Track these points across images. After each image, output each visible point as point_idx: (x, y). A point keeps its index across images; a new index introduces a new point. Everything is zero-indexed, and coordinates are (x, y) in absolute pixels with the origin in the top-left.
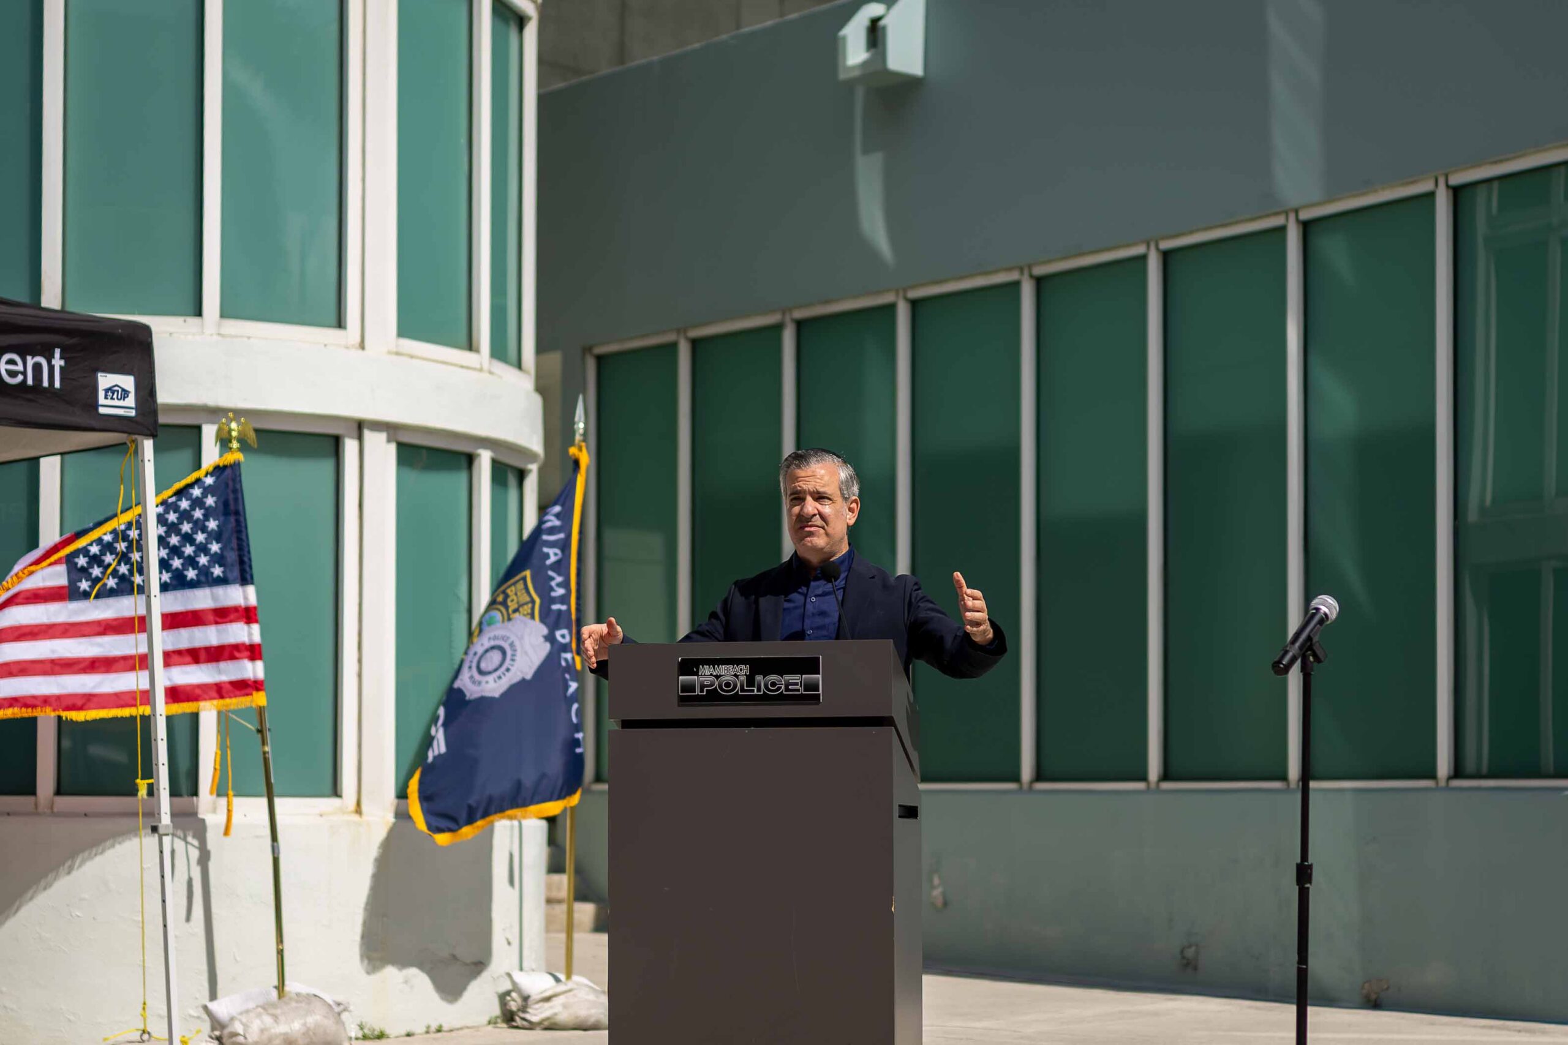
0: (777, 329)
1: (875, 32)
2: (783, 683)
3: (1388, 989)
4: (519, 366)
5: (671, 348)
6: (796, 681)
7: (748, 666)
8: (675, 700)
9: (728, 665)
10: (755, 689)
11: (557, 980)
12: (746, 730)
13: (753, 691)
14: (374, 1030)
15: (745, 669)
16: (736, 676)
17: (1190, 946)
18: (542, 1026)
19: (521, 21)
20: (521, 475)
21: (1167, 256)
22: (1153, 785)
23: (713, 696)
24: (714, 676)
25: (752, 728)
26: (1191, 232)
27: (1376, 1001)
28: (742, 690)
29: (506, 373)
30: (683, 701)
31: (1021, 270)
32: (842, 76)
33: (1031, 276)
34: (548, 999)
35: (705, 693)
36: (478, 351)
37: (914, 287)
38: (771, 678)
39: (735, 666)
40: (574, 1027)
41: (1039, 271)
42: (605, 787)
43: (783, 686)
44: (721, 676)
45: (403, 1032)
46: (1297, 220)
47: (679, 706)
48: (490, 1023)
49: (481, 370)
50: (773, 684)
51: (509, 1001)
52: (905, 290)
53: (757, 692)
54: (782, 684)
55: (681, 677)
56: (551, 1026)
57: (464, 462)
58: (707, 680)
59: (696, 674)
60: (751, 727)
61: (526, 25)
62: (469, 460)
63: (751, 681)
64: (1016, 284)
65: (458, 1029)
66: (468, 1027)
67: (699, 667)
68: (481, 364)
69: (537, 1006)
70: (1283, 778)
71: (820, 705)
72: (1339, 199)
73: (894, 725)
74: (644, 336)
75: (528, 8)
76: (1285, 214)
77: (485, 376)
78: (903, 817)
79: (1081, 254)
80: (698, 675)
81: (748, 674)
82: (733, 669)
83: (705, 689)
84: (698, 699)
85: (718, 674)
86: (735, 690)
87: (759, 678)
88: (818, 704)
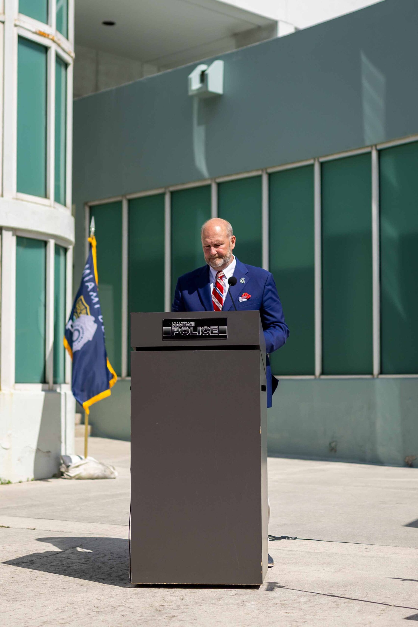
0: (162, 195)
1: (203, 77)
2: (210, 330)
3: (416, 459)
4: (65, 205)
5: (120, 203)
6: (215, 328)
7: (194, 322)
8: (161, 338)
9: (185, 322)
10: (197, 333)
11: (81, 458)
12: (194, 352)
13: (196, 334)
14: (6, 480)
15: (193, 324)
16: (189, 327)
17: (333, 442)
18: (75, 478)
19: (66, 65)
20: (66, 250)
21: (322, 165)
22: (318, 377)
23: (178, 336)
24: (179, 327)
25: (196, 350)
26: (332, 154)
27: (411, 464)
28: (192, 333)
29: (60, 208)
30: (165, 338)
31: (263, 170)
32: (190, 93)
33: (267, 173)
34: (77, 467)
35: (175, 335)
36: (49, 198)
37: (218, 177)
38: (204, 328)
39: (188, 322)
40: (89, 478)
41: (270, 170)
42: (129, 378)
43: (210, 332)
44: (182, 327)
45: (18, 481)
46: (377, 149)
47: (163, 340)
49: (50, 206)
50: (206, 331)
51: (62, 467)
52: (215, 179)
53: (198, 334)
54: (210, 331)
55: (163, 328)
56: (79, 478)
57: (43, 244)
58: (176, 329)
59: (171, 326)
61: (68, 66)
62: (45, 243)
63: (195, 329)
64: (260, 177)
67: (172, 323)
68: (50, 204)
69: (73, 469)
70: (371, 373)
71: (227, 340)
72: (394, 140)
73: (260, 349)
74: (109, 198)
75: (69, 60)
76: (371, 146)
77: (52, 209)
78: (262, 390)
79: (287, 164)
80: (171, 327)
81: (194, 326)
82: (187, 324)
83: (175, 333)
84: (172, 337)
85: (181, 326)
86: (188, 333)
87: (199, 328)
88: (226, 339)
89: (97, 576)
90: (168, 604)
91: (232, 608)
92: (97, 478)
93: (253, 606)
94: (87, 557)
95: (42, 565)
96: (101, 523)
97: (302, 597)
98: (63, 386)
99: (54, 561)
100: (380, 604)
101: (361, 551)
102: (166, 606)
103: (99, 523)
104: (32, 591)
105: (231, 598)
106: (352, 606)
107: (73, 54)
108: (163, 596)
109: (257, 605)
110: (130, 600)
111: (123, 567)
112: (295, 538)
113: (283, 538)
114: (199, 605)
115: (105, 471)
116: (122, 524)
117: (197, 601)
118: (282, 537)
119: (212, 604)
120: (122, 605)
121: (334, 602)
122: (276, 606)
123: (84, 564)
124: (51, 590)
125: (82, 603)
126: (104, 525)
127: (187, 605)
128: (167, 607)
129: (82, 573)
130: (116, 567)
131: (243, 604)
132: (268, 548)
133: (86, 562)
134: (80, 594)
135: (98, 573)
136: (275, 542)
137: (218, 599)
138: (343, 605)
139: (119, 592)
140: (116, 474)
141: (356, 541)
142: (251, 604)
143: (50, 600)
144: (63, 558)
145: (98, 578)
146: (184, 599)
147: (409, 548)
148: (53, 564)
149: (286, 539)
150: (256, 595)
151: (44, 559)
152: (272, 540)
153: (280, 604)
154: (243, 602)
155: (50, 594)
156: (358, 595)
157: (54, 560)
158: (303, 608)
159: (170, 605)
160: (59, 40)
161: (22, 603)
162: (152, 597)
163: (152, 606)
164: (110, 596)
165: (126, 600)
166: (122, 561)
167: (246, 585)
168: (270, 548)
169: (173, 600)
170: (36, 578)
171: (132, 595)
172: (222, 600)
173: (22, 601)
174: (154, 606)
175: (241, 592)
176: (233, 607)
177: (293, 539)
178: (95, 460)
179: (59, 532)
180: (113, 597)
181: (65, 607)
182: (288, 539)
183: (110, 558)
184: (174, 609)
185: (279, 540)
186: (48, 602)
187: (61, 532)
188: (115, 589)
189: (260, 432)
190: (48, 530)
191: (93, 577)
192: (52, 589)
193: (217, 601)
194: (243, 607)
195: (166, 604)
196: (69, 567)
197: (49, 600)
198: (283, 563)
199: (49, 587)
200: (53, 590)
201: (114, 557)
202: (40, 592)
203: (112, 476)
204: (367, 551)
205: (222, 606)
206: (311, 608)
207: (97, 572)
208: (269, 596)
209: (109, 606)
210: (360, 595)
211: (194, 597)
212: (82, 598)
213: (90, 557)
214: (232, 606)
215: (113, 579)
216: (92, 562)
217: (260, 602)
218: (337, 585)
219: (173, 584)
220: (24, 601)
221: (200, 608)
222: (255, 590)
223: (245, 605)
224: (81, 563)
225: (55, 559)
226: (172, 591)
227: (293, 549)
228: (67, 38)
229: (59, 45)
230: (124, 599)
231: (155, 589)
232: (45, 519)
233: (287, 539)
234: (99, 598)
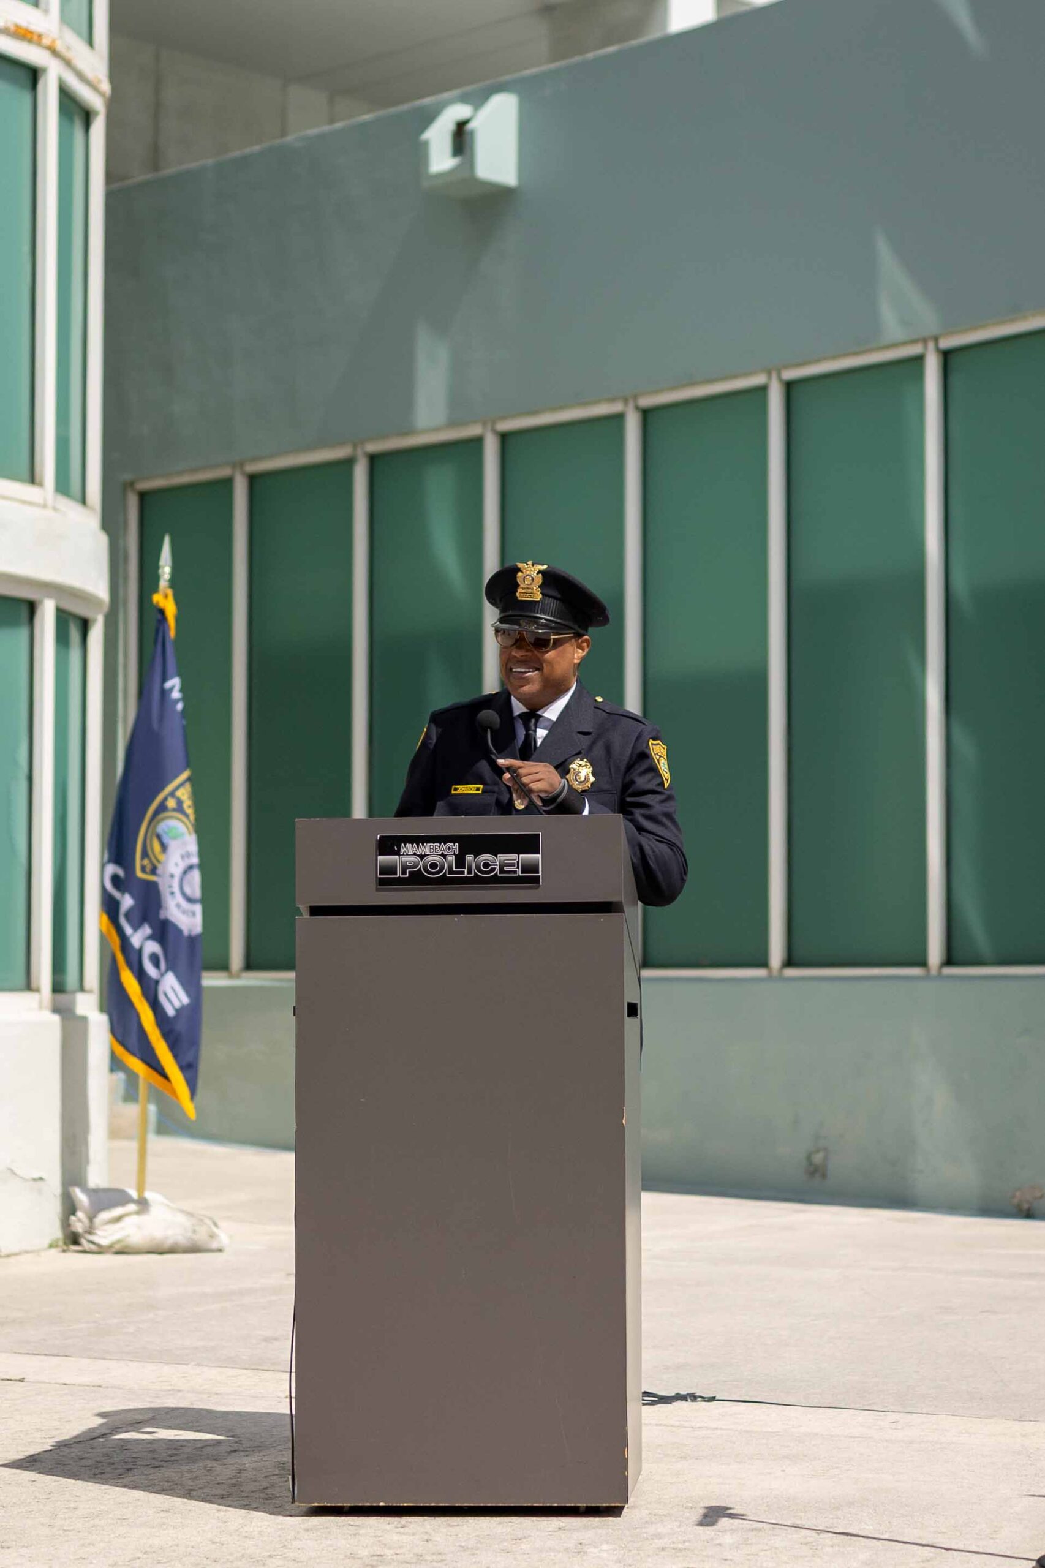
0: (348, 463)
1: (461, 136)
2: (498, 863)
3: (1041, 1197)
4: (83, 501)
5: (227, 483)
6: (512, 861)
7: (457, 844)
8: (373, 884)
9: (434, 843)
10: (466, 871)
12: (456, 918)
15: (455, 847)
16: (443, 856)
17: (818, 1151)
18: (114, 1250)
19: (88, 117)
20: (85, 625)
21: (789, 387)
22: (775, 972)
23: (417, 879)
24: (418, 856)
25: (462, 915)
26: (818, 361)
27: (1029, 1210)
28: (451, 872)
29: (70, 509)
30: (382, 882)
31: (626, 401)
32: (426, 185)
33: (637, 408)
34: (118, 1219)
35: (407, 876)
36: (41, 485)
37: (503, 419)
38: (484, 858)
39: (443, 844)
40: (150, 1250)
41: (646, 402)
43: (498, 867)
44: (425, 855)
46: (938, 350)
47: (378, 890)
48: (51, 1246)
49: (45, 506)
50: (486, 865)
51: (74, 1221)
52: (494, 423)
53: (468, 874)
54: (497, 865)
55: (380, 858)
56: (123, 1250)
57: (24, 612)
58: (411, 860)
59: (398, 853)
60: (460, 914)
61: (92, 120)
62: (32, 607)
63: (460, 861)
64: (619, 418)
65: (16, 1254)
66: (27, 1252)
67: (401, 845)
68: (45, 500)
69: (108, 1227)
70: (923, 963)
71: (540, 889)
72: (983, 326)
73: (623, 911)
74: (194, 470)
75: (96, 102)
76: (925, 341)
77: (49, 513)
78: (629, 1015)
79: (693, 384)
80: (399, 855)
81: (457, 853)
82: (439, 847)
83: (409, 872)
84: (400, 882)
85: (423, 854)
86: (442, 872)
87: (469, 858)
88: (537, 888)
89: (205, 1491)
90: (392, 1552)
91: (553, 1560)
92: (172, 1251)
93: (605, 1555)
94: (174, 1447)
95: (59, 1466)
96: (199, 1365)
97: (728, 1533)
98: (80, 998)
99: (88, 1455)
100: (920, 1547)
101: (881, 1429)
102: (388, 1556)
103: (193, 1363)
104: (43, 1524)
105: (549, 1537)
106: (851, 1552)
107: (106, 87)
108: (379, 1535)
109: (615, 1553)
110: (294, 1543)
111: (270, 1470)
112: (713, 1399)
113: (679, 1397)
114: (469, 1553)
115: (194, 1231)
116: (253, 1367)
117: (463, 1544)
118: (677, 1396)
119: (503, 1550)
120: (278, 1555)
121: (807, 1544)
122: (662, 1553)
123: (166, 1461)
124: (92, 1522)
125: (174, 1551)
126: (205, 1369)
127: (440, 1554)
128: (391, 1559)
129: (166, 1484)
130: (251, 1470)
131: (580, 1550)
132: (643, 1421)
133: (173, 1458)
134: (166, 1532)
135: (206, 1484)
136: (660, 1407)
137: (516, 1540)
138: (829, 1550)
139: (266, 1527)
140: (223, 1238)
141: (870, 1405)
142: (601, 1550)
143: (93, 1545)
144: (112, 1450)
145: (208, 1496)
146: (430, 1540)
147: (1004, 1421)
148: (84, 1462)
149: (687, 1401)
150: (613, 1529)
151: (61, 1451)
152: (652, 1403)
153: (674, 1549)
154: (579, 1545)
155: (90, 1533)
156: (867, 1527)
157: (89, 1453)
158: (729, 1557)
159: (397, 1554)
160: (68, 48)
161: (22, 1551)
162: (349, 1537)
163: (352, 1556)
164: (244, 1534)
165: (286, 1544)
166: (264, 1456)
167: (587, 1507)
168: (647, 1422)
169: (403, 1543)
170: (49, 1496)
171: (298, 1532)
172: (527, 1541)
173: (23, 1546)
174: (357, 1556)
175: (574, 1524)
176: (555, 1556)
177: (706, 1399)
178: (166, 1202)
179: (88, 1386)
180: (253, 1538)
181: (135, 1559)
182: (692, 1401)
183: (232, 1449)
184: (407, 1563)
185: (670, 1403)
186: (88, 1549)
187: (94, 1386)
188: (253, 1518)
189: (622, 1122)
190: (60, 1382)
191: (194, 1493)
192: (92, 1520)
193: (514, 1544)
194: (579, 1556)
195: (387, 1552)
196: (128, 1470)
197: (89, 1544)
198: (681, 1458)
199: (86, 1516)
200: (96, 1521)
201: (244, 1446)
202: (65, 1528)
203: (214, 1245)
204: (895, 1429)
205: (528, 1554)
206: (748, 1557)
207: (205, 1481)
208: (646, 1533)
209: (243, 1556)
210: (871, 1527)
211: (457, 1535)
212: (174, 1541)
213: (181, 1446)
214: (552, 1554)
215: (247, 1497)
216: (188, 1458)
217: (623, 1546)
218: (816, 1507)
219: (402, 1505)
220: (27, 1547)
221: (474, 1560)
222: (610, 1518)
223: (585, 1553)
224: (160, 1459)
225: (90, 1450)
226: (400, 1522)
227: (706, 1425)
228: (90, 43)
229: (68, 63)
230: (281, 1540)
231: (356, 1518)
232: (46, 1355)
233: (689, 1400)
234: (218, 1540)
